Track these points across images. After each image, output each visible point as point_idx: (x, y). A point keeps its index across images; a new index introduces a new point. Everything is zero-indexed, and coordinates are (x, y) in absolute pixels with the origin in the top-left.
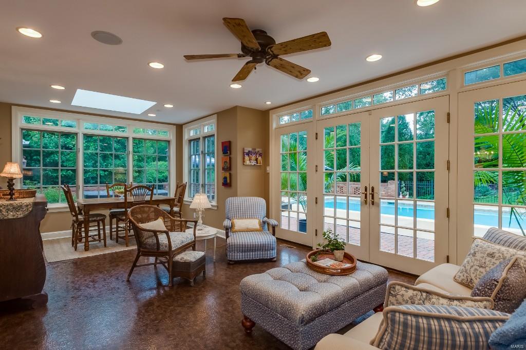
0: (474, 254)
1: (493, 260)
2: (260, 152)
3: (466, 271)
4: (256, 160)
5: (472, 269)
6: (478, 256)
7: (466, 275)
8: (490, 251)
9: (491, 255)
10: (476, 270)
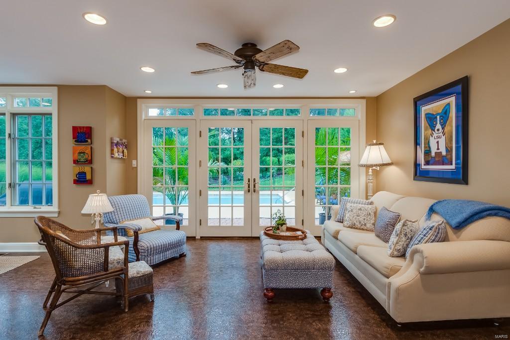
0: (352, 211)
1: (362, 212)
2: (126, 143)
3: (351, 220)
4: (123, 152)
5: (354, 218)
6: (354, 211)
7: (351, 222)
8: (359, 208)
9: (360, 209)
10: (356, 218)
